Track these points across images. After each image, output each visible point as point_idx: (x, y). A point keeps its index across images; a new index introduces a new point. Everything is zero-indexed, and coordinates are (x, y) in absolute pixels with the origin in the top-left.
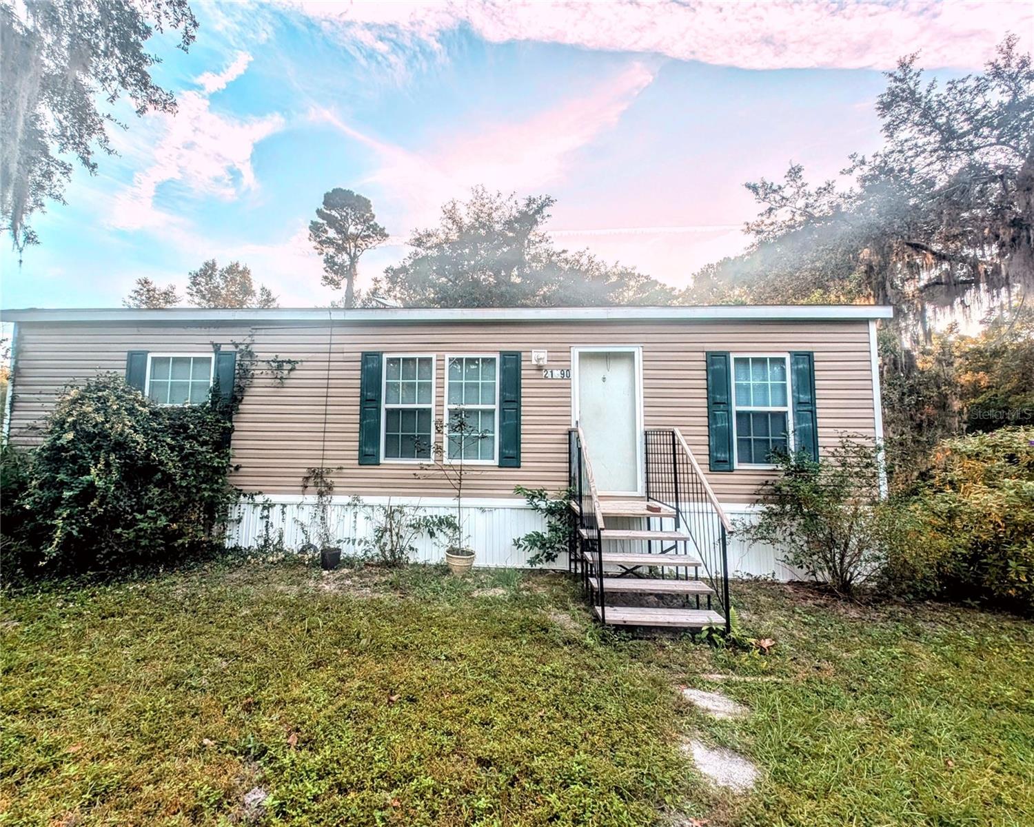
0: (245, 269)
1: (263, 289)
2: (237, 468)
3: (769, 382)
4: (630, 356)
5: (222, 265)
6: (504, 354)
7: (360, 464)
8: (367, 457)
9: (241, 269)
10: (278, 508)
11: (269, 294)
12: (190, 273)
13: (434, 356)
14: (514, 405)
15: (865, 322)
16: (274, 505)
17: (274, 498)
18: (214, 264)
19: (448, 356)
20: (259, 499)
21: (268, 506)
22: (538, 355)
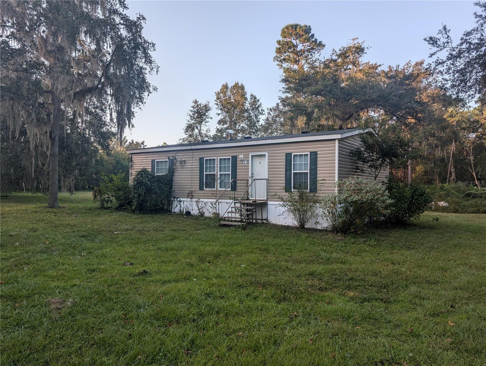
0: (242, 85)
1: (252, 95)
2: (174, 191)
3: (303, 162)
4: (265, 155)
5: (230, 85)
6: (232, 157)
7: (200, 190)
8: (201, 188)
9: (240, 85)
10: (183, 202)
11: (255, 98)
12: (216, 93)
13: (216, 158)
14: (235, 172)
15: (335, 140)
16: (182, 201)
17: (182, 199)
18: (227, 85)
19: (219, 158)
20: (179, 199)
21: (180, 201)
22: (241, 156)
